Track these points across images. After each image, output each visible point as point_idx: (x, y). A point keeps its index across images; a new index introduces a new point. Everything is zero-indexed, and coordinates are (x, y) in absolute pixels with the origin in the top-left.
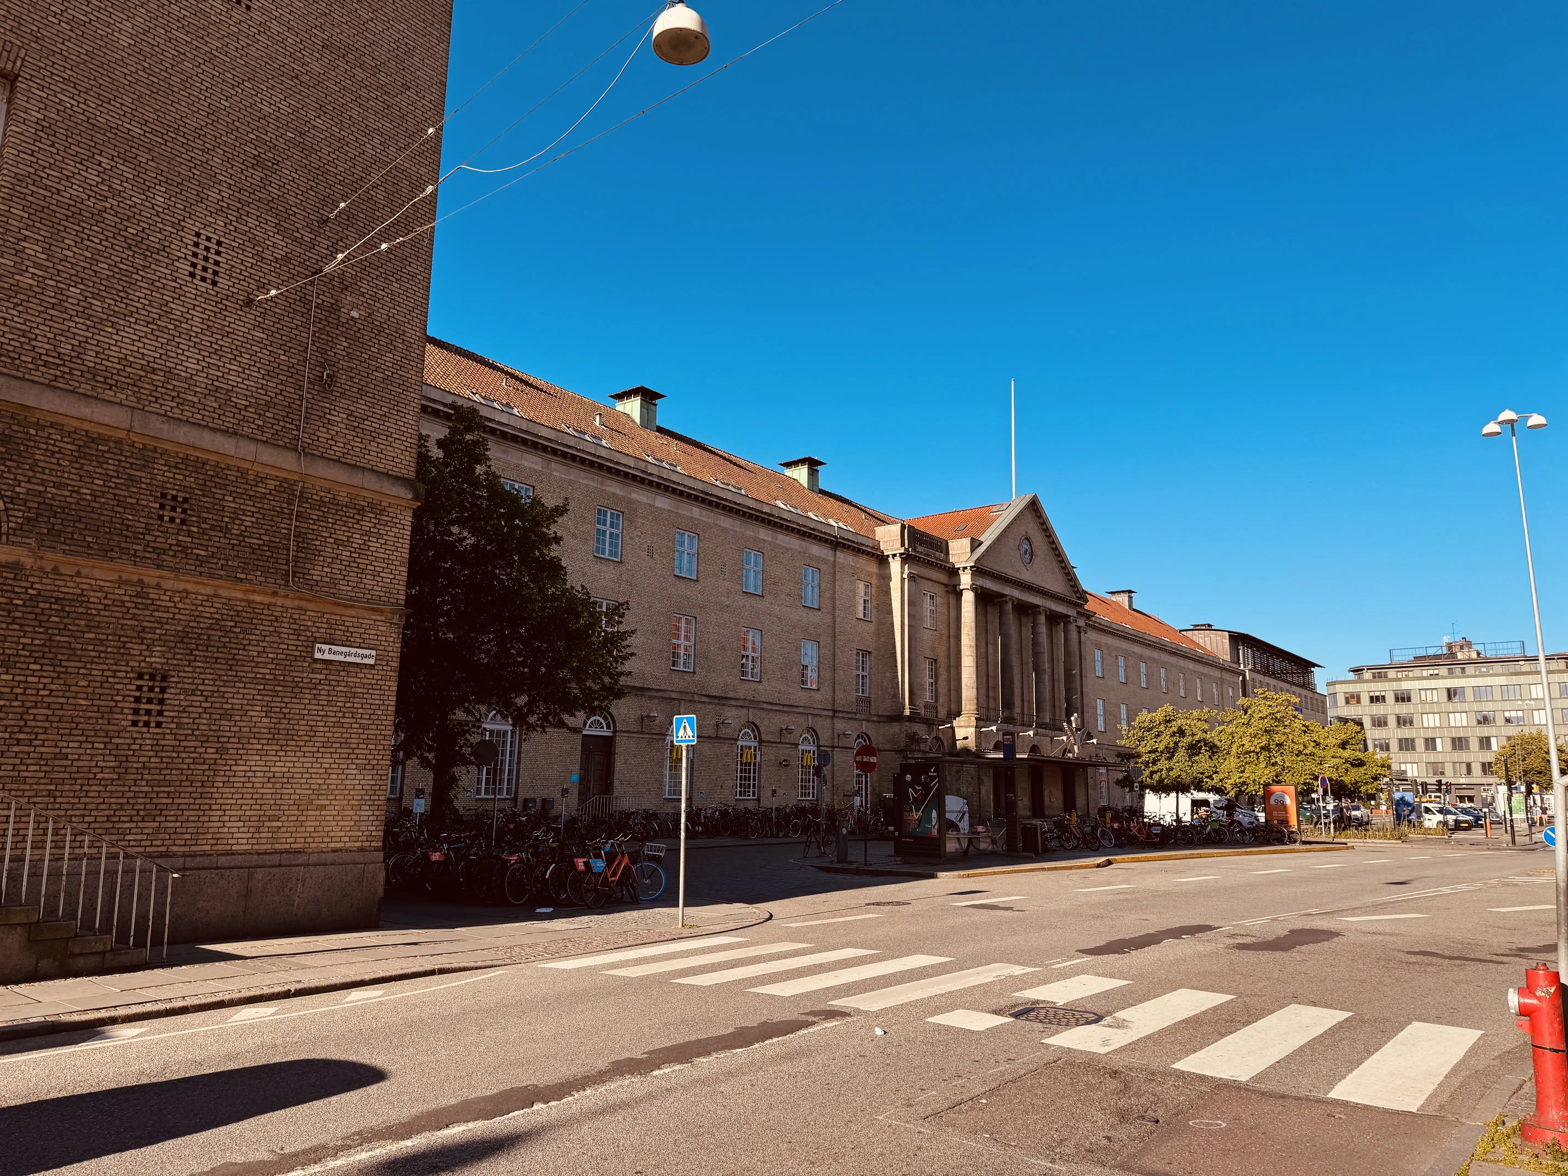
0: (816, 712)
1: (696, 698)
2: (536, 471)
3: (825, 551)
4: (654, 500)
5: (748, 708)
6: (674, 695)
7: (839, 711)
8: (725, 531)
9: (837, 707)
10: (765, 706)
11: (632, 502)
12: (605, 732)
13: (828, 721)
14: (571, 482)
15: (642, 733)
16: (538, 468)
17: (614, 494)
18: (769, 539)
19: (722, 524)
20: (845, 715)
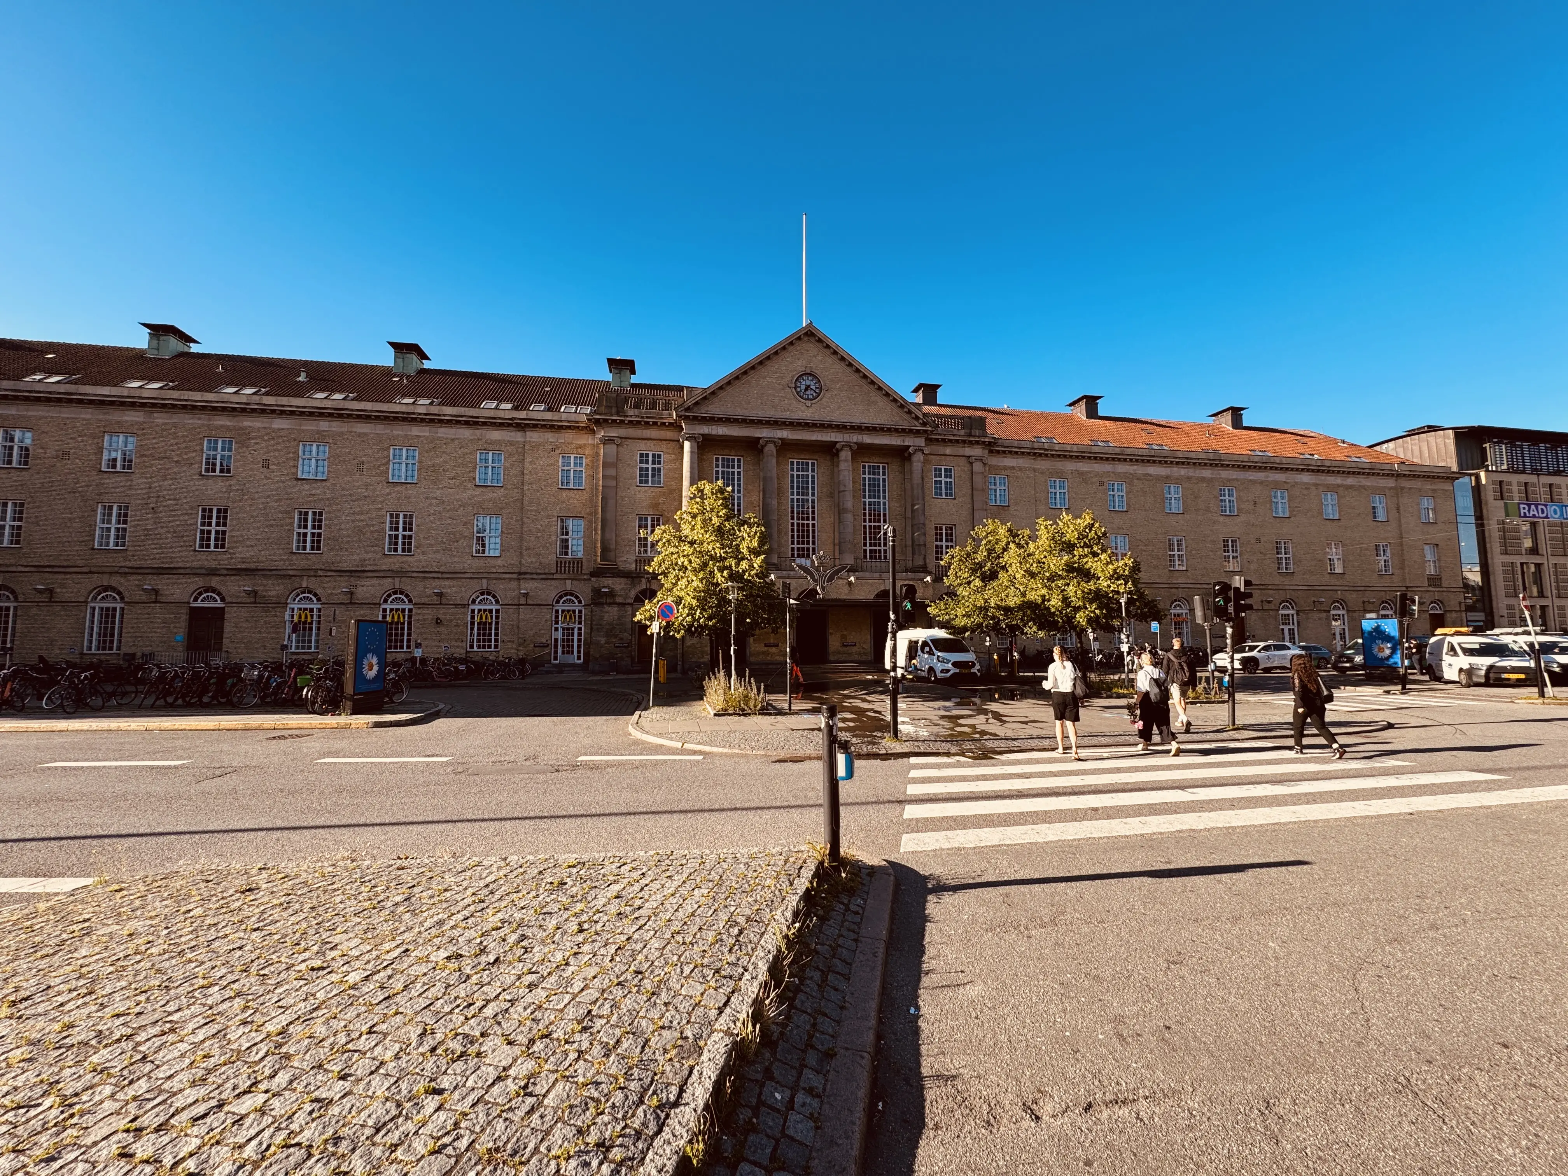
0: (493, 576)
1: (320, 573)
2: (137, 422)
3: (513, 434)
4: (271, 423)
5: (393, 578)
6: (291, 573)
7: (525, 574)
8: (360, 435)
9: (523, 570)
10: (415, 575)
11: (241, 428)
12: (219, 604)
13: (514, 583)
14: (174, 425)
15: (255, 603)
16: (141, 419)
17: (222, 426)
18: (427, 434)
19: (358, 430)
20: (535, 576)
